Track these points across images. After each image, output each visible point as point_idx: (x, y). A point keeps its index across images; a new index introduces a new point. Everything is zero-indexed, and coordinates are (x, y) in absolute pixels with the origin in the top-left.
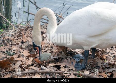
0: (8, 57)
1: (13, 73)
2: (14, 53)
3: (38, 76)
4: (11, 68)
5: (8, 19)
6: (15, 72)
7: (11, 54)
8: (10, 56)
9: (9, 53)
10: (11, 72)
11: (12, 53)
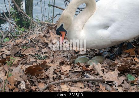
0: (38, 61)
1: (47, 80)
2: (46, 56)
3: (81, 84)
4: (43, 74)
5: (29, 16)
6: (49, 79)
7: (42, 58)
8: (41, 60)
9: (40, 56)
10: (43, 79)
11: (42, 56)
